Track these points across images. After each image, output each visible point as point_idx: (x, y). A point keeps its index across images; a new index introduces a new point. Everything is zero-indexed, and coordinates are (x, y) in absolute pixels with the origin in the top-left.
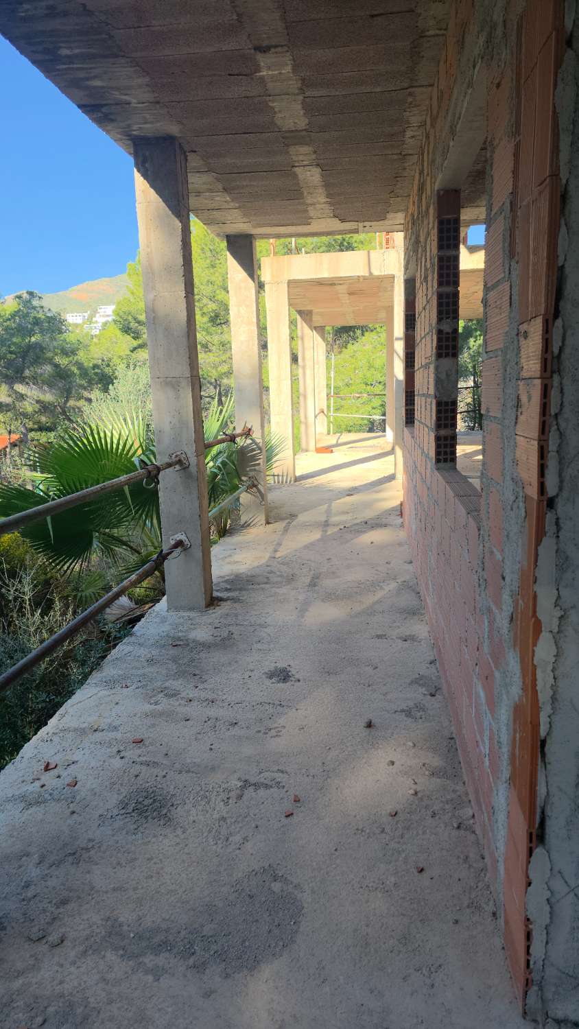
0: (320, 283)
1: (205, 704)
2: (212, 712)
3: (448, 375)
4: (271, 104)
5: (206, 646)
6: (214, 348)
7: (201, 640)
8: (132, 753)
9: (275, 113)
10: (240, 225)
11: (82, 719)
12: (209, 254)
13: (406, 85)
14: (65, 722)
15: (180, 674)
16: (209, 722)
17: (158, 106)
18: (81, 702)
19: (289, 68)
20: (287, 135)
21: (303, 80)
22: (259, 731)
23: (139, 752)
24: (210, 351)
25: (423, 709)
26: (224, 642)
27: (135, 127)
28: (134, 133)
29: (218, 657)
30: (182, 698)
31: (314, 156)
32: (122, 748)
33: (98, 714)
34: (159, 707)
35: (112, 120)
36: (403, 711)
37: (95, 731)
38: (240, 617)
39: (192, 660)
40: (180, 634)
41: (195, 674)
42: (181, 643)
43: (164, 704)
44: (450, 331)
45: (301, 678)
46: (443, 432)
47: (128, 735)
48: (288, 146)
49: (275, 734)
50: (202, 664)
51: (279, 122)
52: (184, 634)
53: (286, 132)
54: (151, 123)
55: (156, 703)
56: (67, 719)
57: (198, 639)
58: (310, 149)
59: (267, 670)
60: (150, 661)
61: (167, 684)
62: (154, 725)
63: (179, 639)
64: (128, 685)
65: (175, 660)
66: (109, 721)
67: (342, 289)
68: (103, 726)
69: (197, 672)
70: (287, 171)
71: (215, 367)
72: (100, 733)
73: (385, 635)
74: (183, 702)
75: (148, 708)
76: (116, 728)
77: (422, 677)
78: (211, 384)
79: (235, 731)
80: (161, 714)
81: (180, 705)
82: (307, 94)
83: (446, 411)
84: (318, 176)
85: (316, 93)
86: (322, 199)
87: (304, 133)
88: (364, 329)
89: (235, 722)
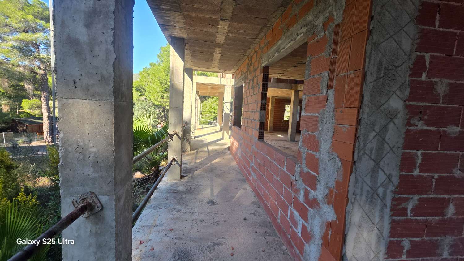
0: (204, 84)
1: (190, 214)
2: (194, 217)
3: (263, 115)
4: (217, 35)
5: (183, 193)
6: (165, 98)
7: (182, 191)
8: (171, 234)
9: (217, 38)
10: (191, 66)
11: (148, 222)
12: (166, 72)
13: (254, 38)
14: (142, 223)
15: (179, 203)
16: (194, 221)
17: (184, 29)
18: (146, 215)
19: (227, 27)
20: (217, 44)
21: (229, 30)
22: (212, 224)
23: (173, 234)
24: (164, 98)
25: (257, 212)
26: (190, 191)
27: (174, 34)
28: (173, 35)
29: (188, 197)
30: (182, 212)
31: (221, 51)
32: (167, 233)
33: (154, 220)
34: (175, 216)
35: (167, 30)
36: (252, 213)
37: (154, 226)
38: (192, 182)
39: (181, 198)
40: (174, 189)
41: (184, 203)
42: (175, 192)
43: (177, 215)
44: (264, 103)
45: (218, 203)
46: (261, 131)
47: (167, 227)
48: (215, 47)
49: (217, 224)
50: (185, 199)
51: (216, 40)
52: (175, 188)
53: (217, 43)
54: (180, 33)
55: (174, 214)
56: (143, 222)
57: (180, 190)
58: (221, 49)
59: (206, 201)
60: (167, 198)
61: (175, 207)
62: (175, 223)
63: (174, 190)
64: (162, 208)
65: (175, 198)
66: (159, 222)
67: (210, 86)
68: (157, 224)
69: (184, 202)
70: (212, 54)
71: (165, 103)
72: (157, 227)
73: (238, 188)
74: (183, 213)
75: (171, 216)
76: (162, 225)
77: (253, 202)
78: (162, 107)
79: (203, 224)
80: (177, 218)
81: (182, 215)
82: (228, 34)
83: (262, 125)
84: (219, 57)
85: (231, 35)
86: (217, 63)
87: (222, 45)
88: (209, 97)
89: (202, 220)
